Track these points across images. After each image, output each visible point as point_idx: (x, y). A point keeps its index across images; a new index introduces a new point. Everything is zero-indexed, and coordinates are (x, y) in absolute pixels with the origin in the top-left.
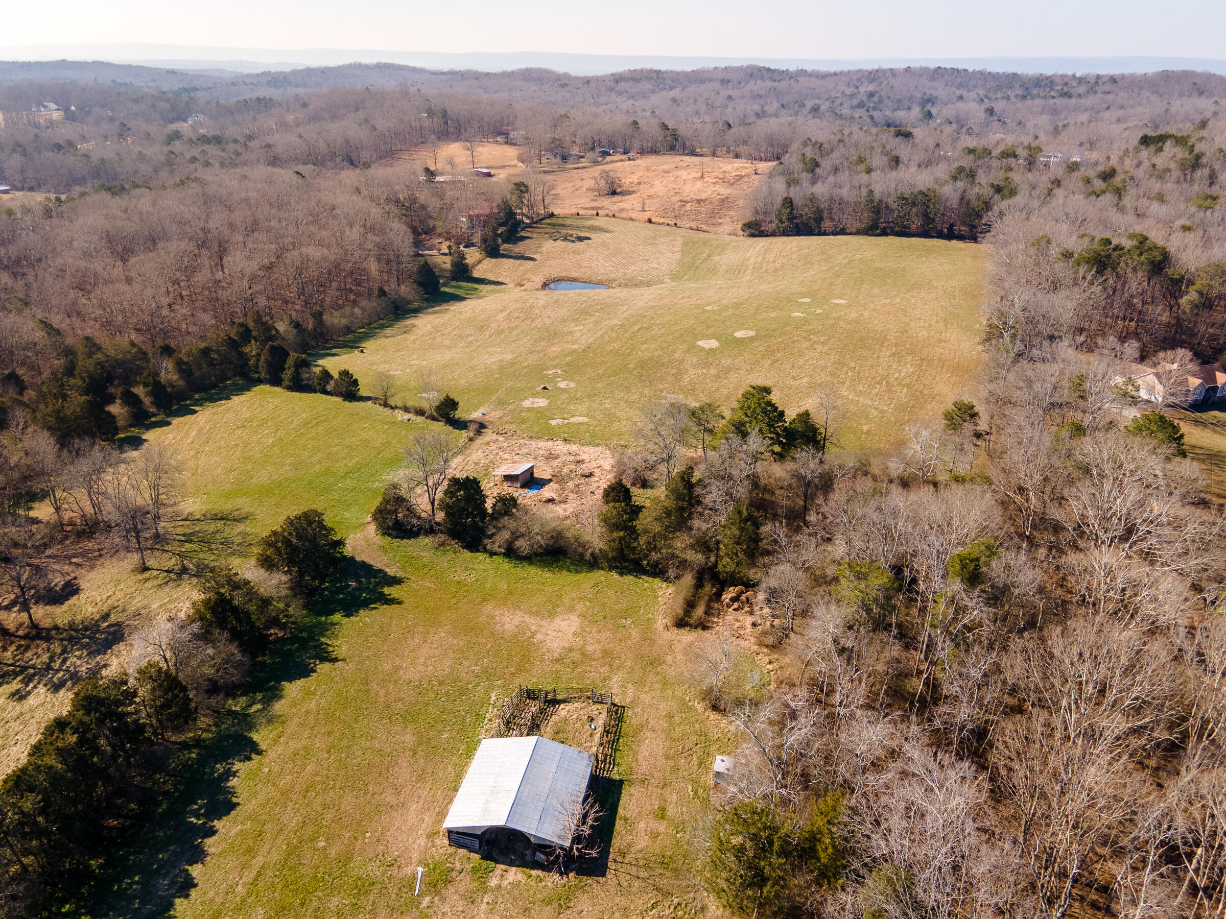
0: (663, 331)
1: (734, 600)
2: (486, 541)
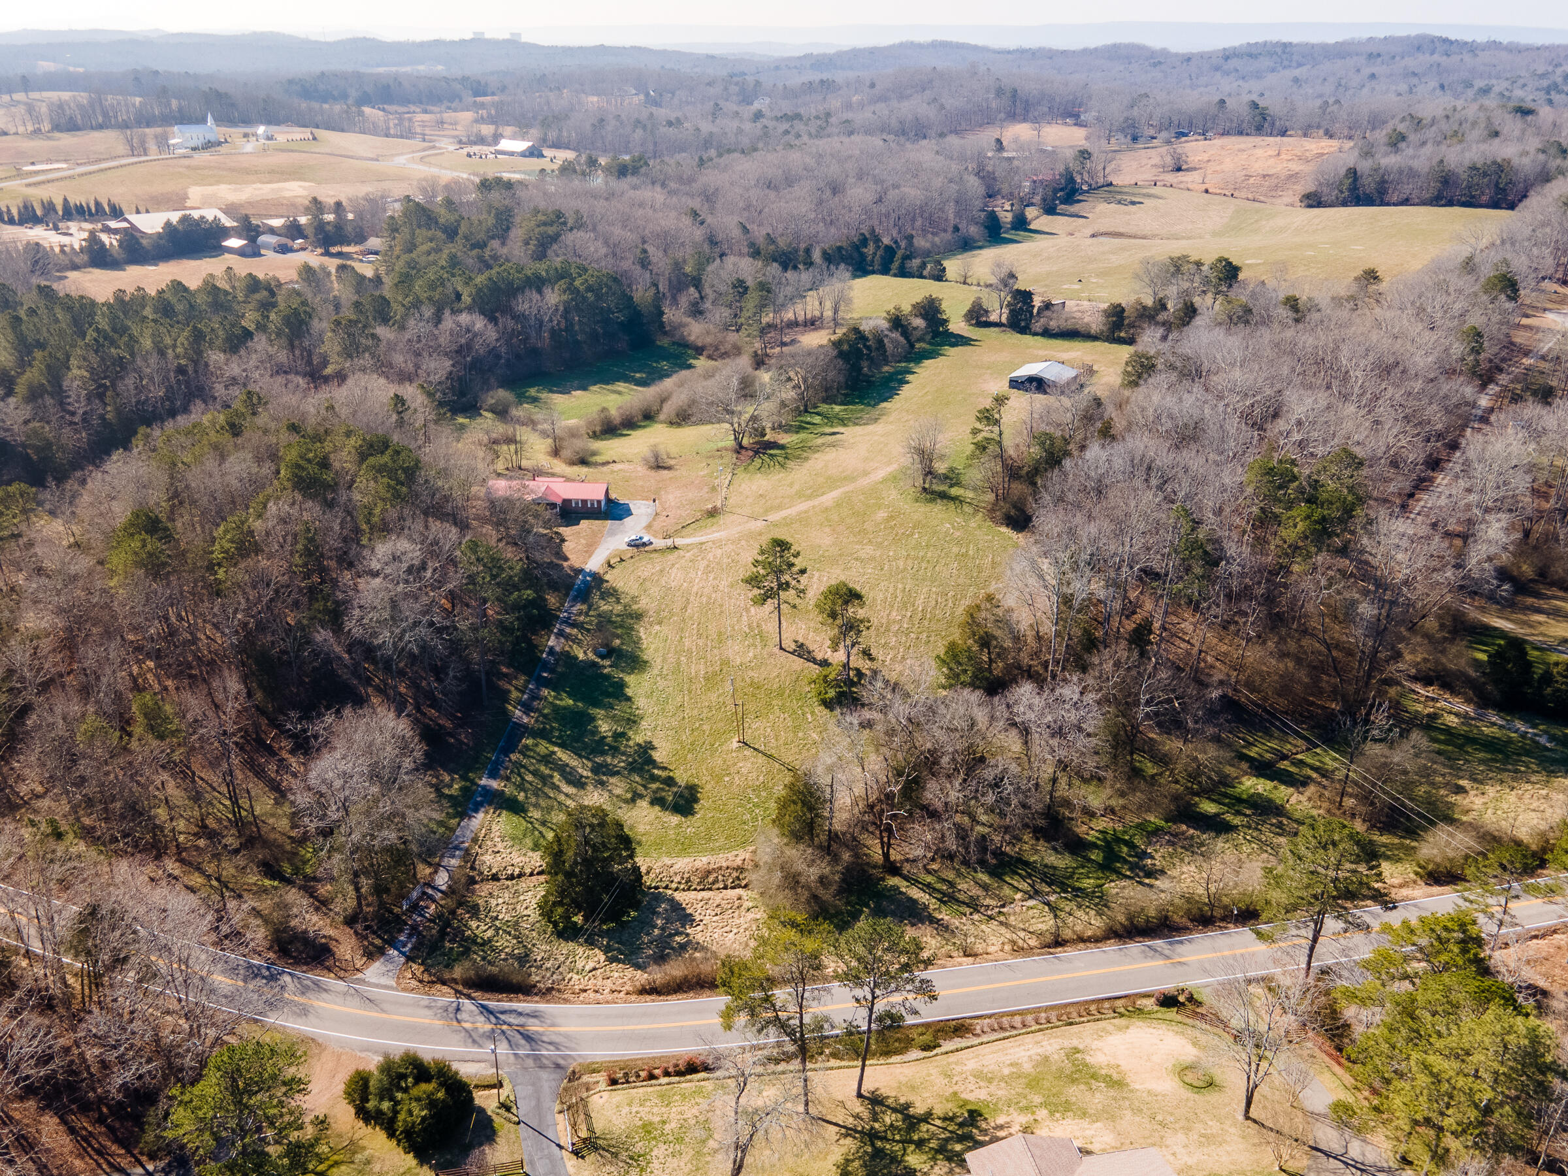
2: (1032, 331)
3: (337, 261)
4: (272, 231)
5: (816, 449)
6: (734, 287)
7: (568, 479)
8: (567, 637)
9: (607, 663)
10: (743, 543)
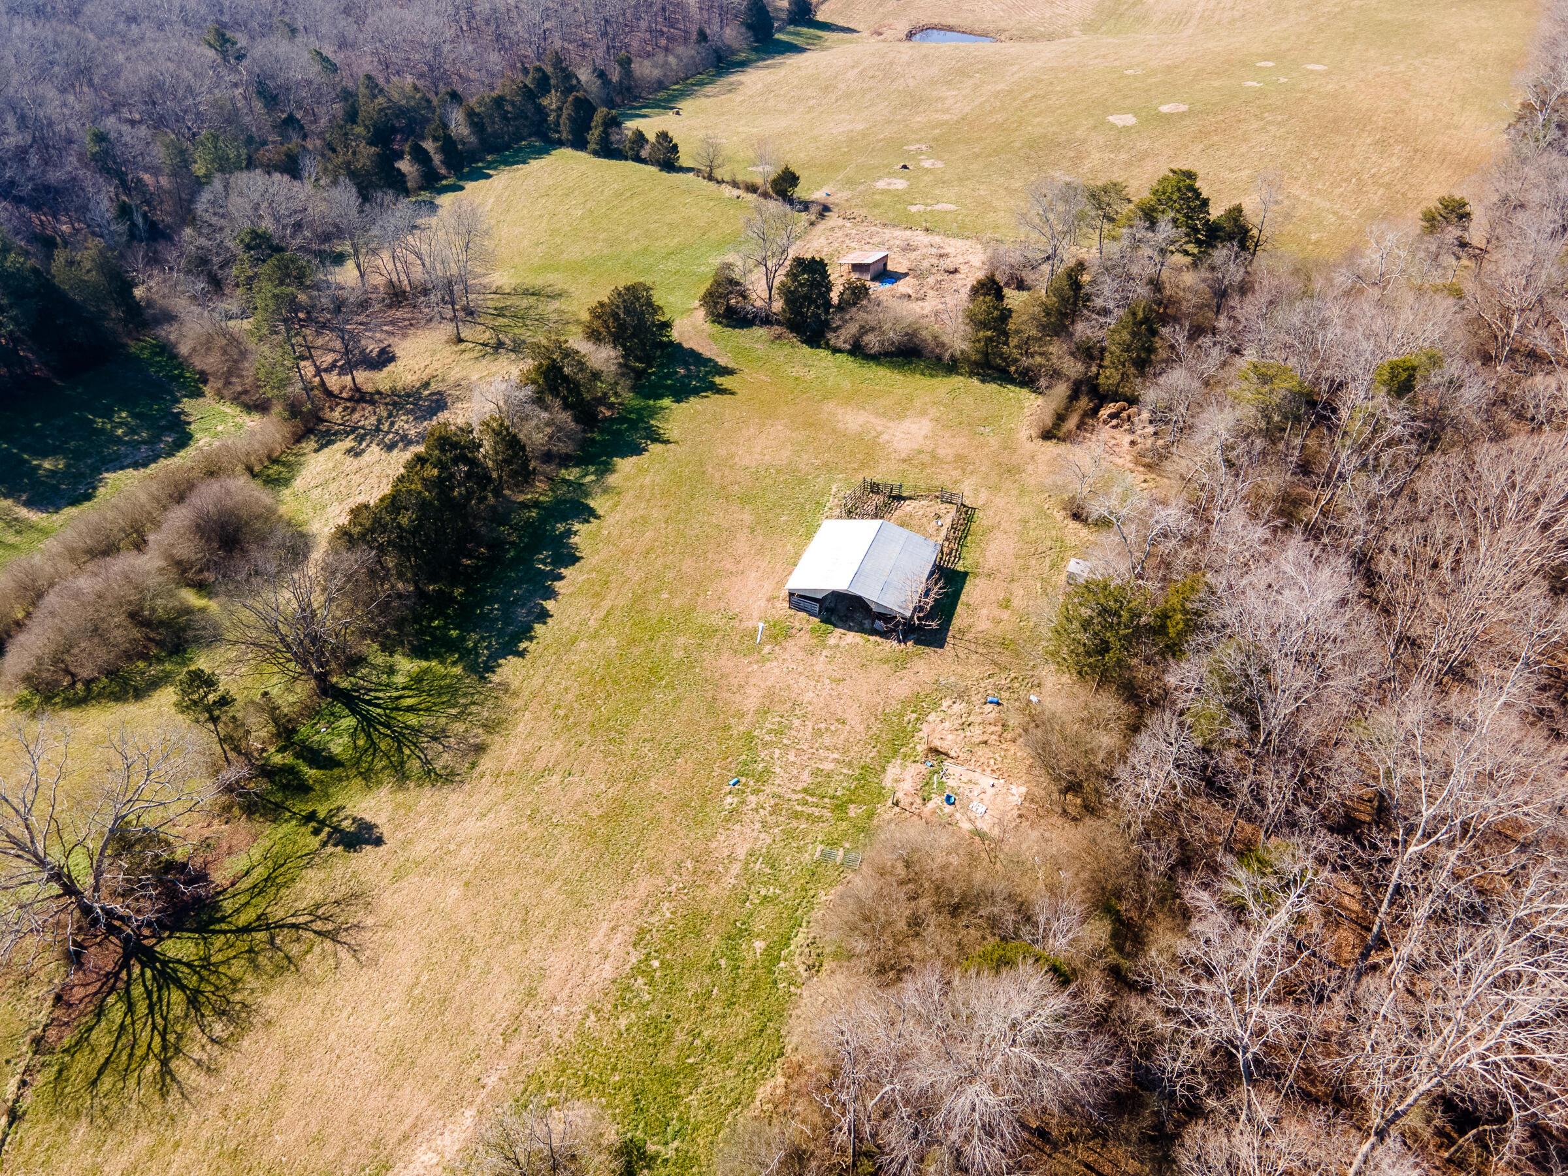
0: (1063, 101)
1: (1113, 416)
2: (830, 335)
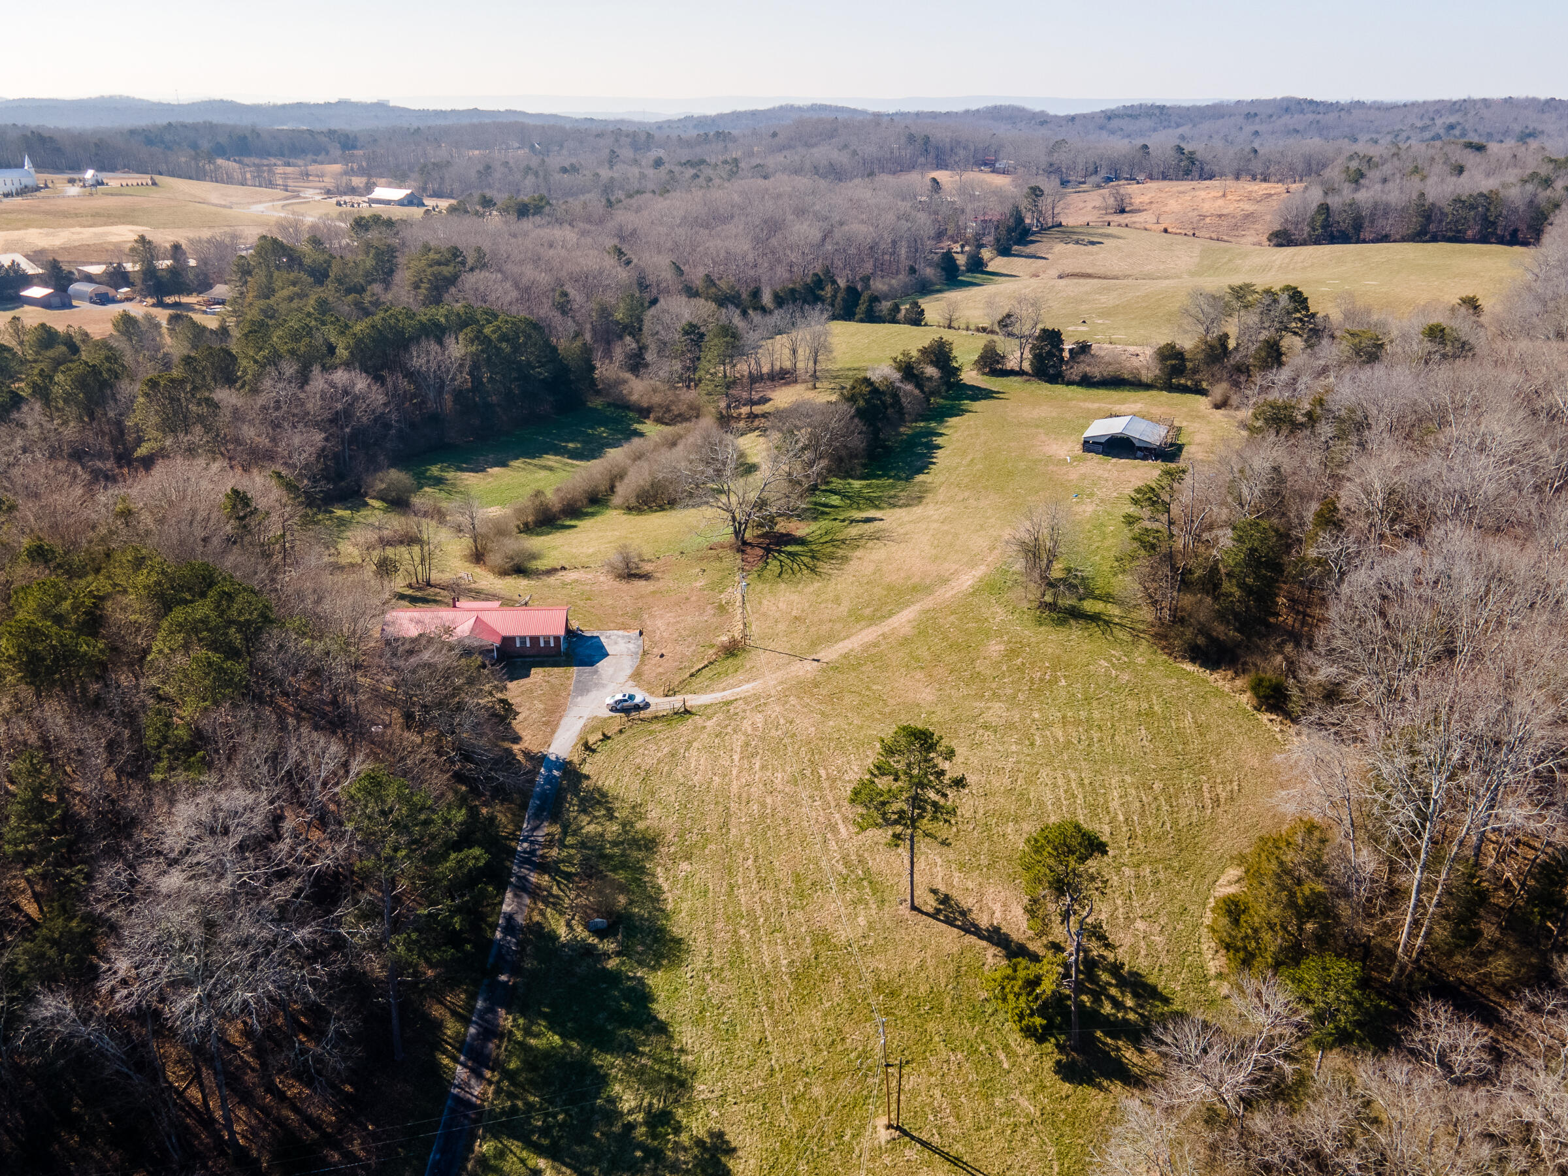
2: (1065, 373)
3: (168, 312)
4: (89, 278)
5: (855, 543)
6: (686, 333)
7: (508, 603)
8: (535, 893)
9: (610, 946)
10: (793, 700)
